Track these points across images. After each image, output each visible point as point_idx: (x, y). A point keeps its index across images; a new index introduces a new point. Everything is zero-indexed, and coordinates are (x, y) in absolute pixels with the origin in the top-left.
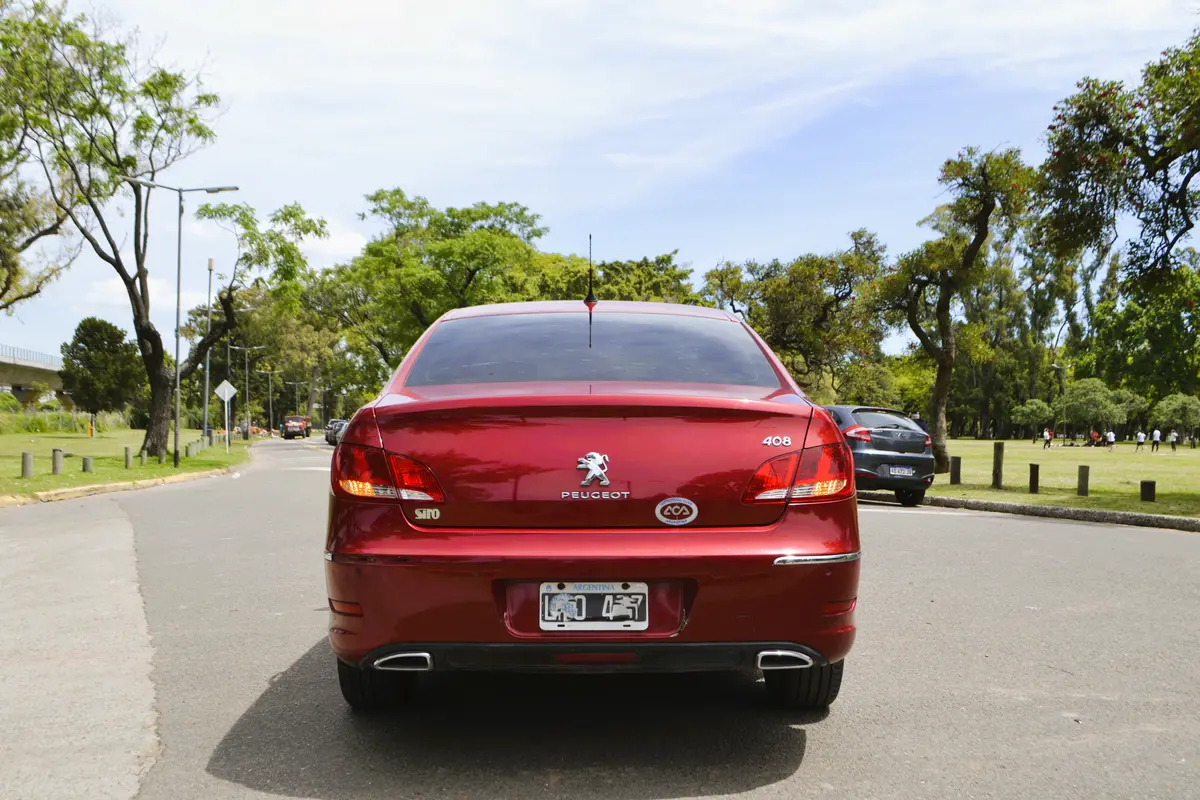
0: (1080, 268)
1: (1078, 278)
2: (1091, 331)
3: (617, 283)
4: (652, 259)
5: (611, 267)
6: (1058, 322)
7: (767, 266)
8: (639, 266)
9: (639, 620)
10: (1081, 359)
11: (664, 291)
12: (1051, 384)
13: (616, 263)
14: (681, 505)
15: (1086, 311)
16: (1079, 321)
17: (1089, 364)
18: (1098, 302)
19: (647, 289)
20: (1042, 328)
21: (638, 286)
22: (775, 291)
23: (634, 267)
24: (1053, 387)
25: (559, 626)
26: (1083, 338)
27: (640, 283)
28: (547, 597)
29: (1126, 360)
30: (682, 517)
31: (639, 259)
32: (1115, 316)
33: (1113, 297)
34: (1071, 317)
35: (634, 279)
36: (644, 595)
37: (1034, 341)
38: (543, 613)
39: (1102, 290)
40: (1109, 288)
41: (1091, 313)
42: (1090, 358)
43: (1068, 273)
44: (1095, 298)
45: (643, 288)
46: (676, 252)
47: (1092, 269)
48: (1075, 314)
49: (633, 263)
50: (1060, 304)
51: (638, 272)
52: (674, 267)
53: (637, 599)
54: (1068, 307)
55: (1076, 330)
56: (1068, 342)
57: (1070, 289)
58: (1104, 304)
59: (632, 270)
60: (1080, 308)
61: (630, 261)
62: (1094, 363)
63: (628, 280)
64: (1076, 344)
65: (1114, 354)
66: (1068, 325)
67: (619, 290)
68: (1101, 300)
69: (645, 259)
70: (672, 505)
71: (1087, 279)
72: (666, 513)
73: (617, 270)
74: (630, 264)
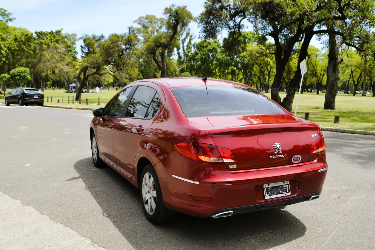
0: (181, 39)
1: (180, 42)
2: (184, 58)
3: (43, 39)
4: (54, 31)
5: (40, 33)
6: (174, 55)
7: (99, 36)
8: (50, 33)
9: (288, 192)
10: (182, 66)
11: (60, 43)
12: (173, 73)
13: (42, 32)
14: (298, 157)
15: (183, 52)
16: (181, 55)
17: (184, 68)
18: (186, 49)
19: (54, 41)
20: (170, 56)
21: (51, 40)
22: (107, 46)
23: (48, 34)
24: (173, 74)
25: (270, 197)
26: (182, 60)
27: (52, 39)
28: (266, 189)
29: (194, 67)
30: (298, 160)
31: (50, 31)
32: (192, 53)
33: (190, 48)
34: (179, 53)
35: (49, 38)
36: (289, 185)
37: (168, 60)
38: (265, 194)
39: (187, 45)
40: (189, 45)
41: (184, 53)
42: (184, 66)
43: (178, 40)
44: (185, 48)
45: (53, 41)
46: (62, 29)
47: (185, 39)
48: (180, 52)
49: (47, 32)
50: (175, 49)
51: (50, 35)
52: (62, 34)
53: (287, 186)
54: (178, 51)
55: (180, 57)
56: (178, 61)
57: (178, 45)
58: (188, 50)
59: (47, 34)
60: (181, 51)
61: (46, 32)
62: (186, 67)
63: (47, 38)
64: (180, 62)
65: (191, 65)
66: (178, 56)
67: (45, 42)
68: (187, 49)
69: (52, 31)
70: (296, 157)
71: (183, 42)
72: (294, 160)
73: (41, 34)
74: (46, 33)
